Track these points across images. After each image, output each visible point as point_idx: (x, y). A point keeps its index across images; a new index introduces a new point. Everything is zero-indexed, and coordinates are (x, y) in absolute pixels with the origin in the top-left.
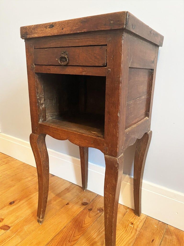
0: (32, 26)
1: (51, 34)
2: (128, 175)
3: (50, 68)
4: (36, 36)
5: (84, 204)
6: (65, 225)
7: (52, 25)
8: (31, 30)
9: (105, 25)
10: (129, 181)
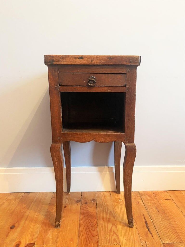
0: (60, 55)
1: (81, 63)
2: (106, 166)
3: (77, 88)
4: (64, 63)
5: (78, 202)
6: (78, 219)
7: (81, 58)
8: (59, 58)
9: (127, 62)
10: (108, 170)
